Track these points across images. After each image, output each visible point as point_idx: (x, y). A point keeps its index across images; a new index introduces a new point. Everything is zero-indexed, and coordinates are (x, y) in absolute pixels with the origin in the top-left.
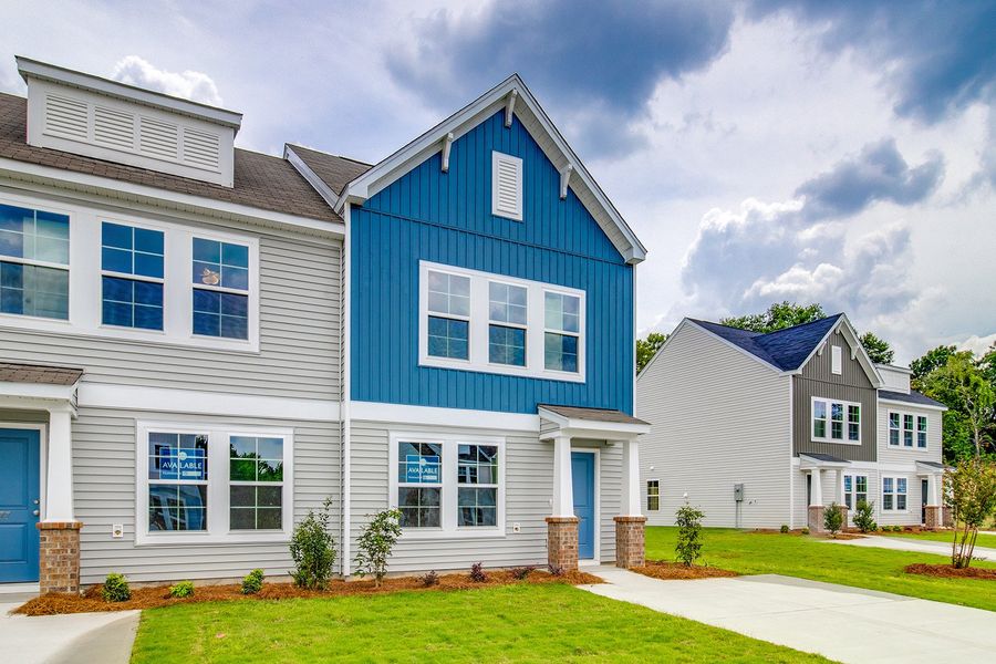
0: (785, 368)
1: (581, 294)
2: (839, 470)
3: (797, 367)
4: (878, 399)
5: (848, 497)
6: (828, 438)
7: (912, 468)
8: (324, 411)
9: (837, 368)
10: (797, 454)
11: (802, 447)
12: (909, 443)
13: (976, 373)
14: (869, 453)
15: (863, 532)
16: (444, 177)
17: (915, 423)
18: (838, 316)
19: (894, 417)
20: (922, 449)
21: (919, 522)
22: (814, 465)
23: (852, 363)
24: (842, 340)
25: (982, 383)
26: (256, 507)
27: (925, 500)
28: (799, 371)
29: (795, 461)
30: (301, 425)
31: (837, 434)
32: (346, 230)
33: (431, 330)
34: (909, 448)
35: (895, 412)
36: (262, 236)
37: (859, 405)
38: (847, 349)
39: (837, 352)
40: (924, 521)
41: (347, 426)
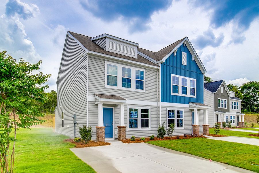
0: (213, 92)
1: (195, 80)
2: (224, 114)
3: (215, 92)
4: (230, 99)
5: (231, 120)
6: (221, 107)
7: (235, 114)
8: (155, 104)
9: (222, 92)
10: (215, 111)
11: (216, 109)
12: (235, 108)
13: (239, 91)
14: (228, 111)
15: (229, 128)
16: (174, 57)
17: (234, 103)
18: (223, 80)
19: (232, 102)
20: (237, 110)
21: (237, 126)
22: (219, 113)
23: (225, 91)
24: (223, 86)
25: (241, 93)
26: (145, 123)
27: (238, 121)
28: (216, 93)
29: (215, 112)
30: (152, 107)
31: (222, 106)
32: (160, 68)
33: (173, 88)
34: (232, 109)
35: (232, 101)
36: (146, 69)
37: (226, 100)
38: (224, 88)
39: (222, 88)
40: (238, 126)
41: (160, 107)
